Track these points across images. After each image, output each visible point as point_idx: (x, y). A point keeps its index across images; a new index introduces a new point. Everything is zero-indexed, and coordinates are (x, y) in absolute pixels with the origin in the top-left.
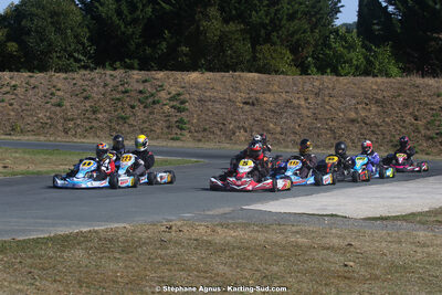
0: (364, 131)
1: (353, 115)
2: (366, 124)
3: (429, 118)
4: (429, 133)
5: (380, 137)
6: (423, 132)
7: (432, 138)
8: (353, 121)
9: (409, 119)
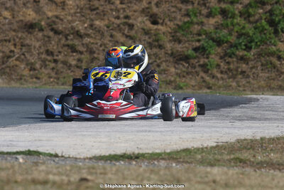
0: (53, 46)
1: (30, 15)
2: (56, 32)
3: (180, 19)
4: (179, 47)
5: (85, 57)
6: (169, 46)
7: (186, 58)
8: (30, 27)
9: (141, 22)
